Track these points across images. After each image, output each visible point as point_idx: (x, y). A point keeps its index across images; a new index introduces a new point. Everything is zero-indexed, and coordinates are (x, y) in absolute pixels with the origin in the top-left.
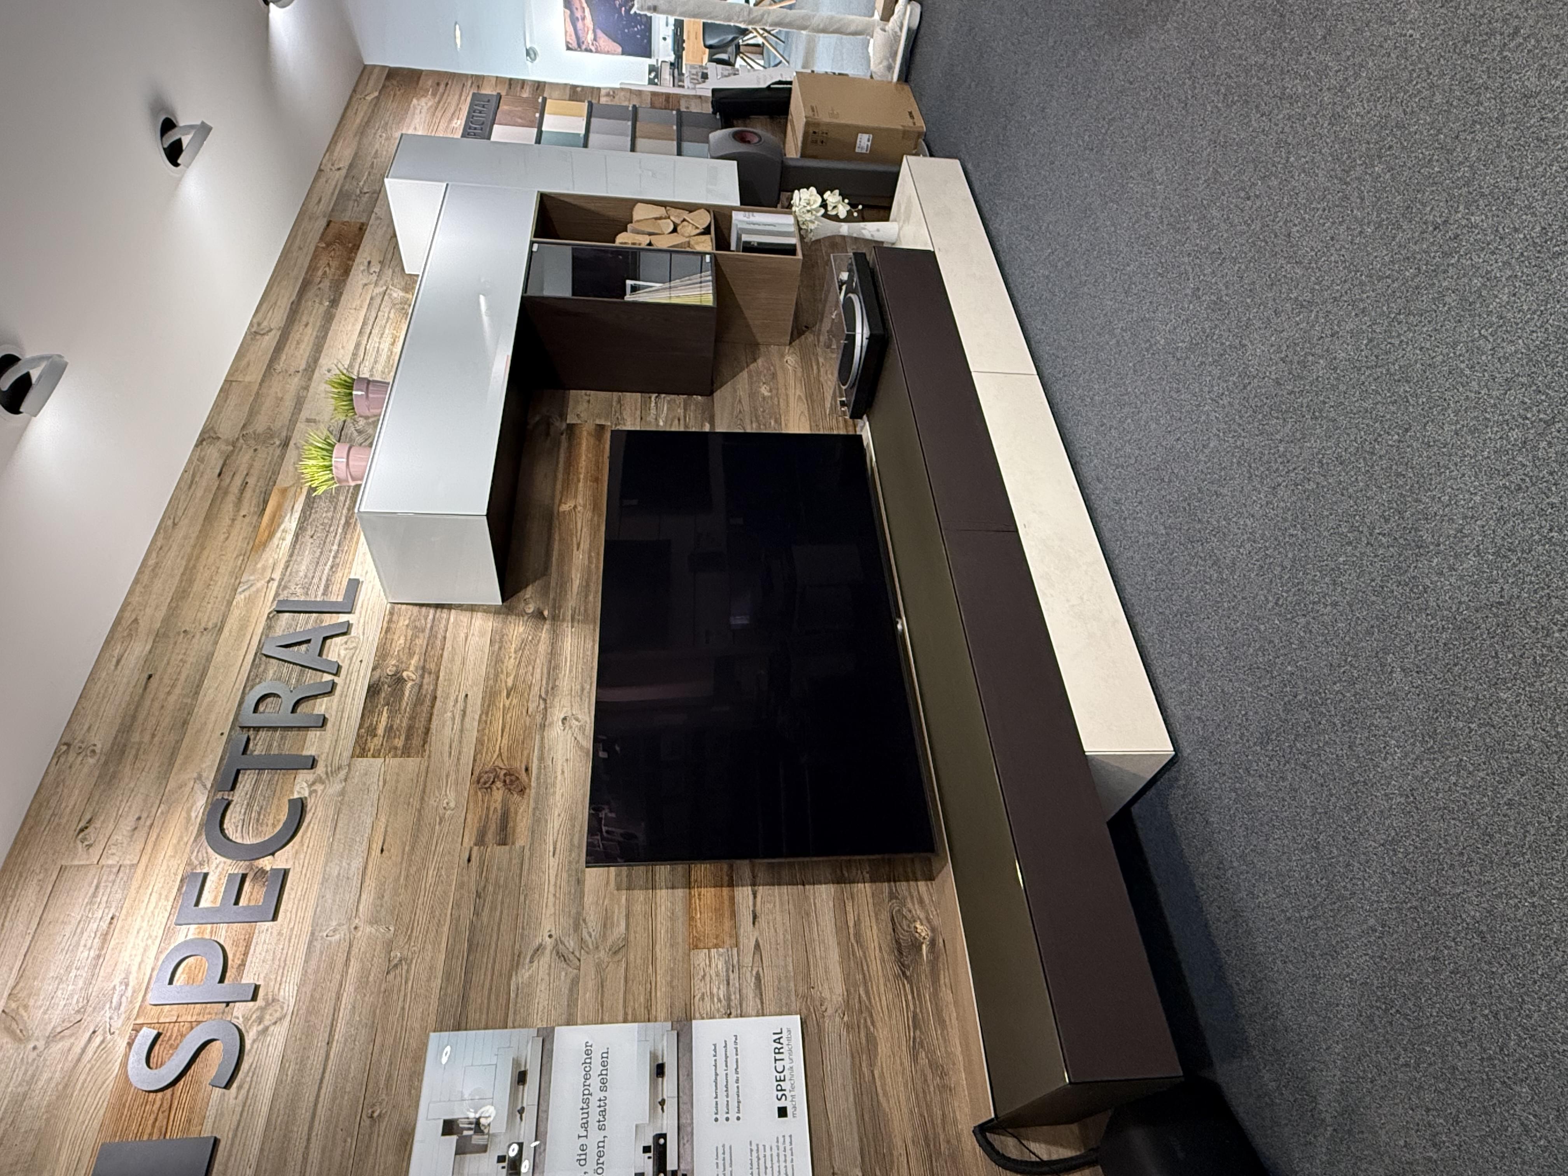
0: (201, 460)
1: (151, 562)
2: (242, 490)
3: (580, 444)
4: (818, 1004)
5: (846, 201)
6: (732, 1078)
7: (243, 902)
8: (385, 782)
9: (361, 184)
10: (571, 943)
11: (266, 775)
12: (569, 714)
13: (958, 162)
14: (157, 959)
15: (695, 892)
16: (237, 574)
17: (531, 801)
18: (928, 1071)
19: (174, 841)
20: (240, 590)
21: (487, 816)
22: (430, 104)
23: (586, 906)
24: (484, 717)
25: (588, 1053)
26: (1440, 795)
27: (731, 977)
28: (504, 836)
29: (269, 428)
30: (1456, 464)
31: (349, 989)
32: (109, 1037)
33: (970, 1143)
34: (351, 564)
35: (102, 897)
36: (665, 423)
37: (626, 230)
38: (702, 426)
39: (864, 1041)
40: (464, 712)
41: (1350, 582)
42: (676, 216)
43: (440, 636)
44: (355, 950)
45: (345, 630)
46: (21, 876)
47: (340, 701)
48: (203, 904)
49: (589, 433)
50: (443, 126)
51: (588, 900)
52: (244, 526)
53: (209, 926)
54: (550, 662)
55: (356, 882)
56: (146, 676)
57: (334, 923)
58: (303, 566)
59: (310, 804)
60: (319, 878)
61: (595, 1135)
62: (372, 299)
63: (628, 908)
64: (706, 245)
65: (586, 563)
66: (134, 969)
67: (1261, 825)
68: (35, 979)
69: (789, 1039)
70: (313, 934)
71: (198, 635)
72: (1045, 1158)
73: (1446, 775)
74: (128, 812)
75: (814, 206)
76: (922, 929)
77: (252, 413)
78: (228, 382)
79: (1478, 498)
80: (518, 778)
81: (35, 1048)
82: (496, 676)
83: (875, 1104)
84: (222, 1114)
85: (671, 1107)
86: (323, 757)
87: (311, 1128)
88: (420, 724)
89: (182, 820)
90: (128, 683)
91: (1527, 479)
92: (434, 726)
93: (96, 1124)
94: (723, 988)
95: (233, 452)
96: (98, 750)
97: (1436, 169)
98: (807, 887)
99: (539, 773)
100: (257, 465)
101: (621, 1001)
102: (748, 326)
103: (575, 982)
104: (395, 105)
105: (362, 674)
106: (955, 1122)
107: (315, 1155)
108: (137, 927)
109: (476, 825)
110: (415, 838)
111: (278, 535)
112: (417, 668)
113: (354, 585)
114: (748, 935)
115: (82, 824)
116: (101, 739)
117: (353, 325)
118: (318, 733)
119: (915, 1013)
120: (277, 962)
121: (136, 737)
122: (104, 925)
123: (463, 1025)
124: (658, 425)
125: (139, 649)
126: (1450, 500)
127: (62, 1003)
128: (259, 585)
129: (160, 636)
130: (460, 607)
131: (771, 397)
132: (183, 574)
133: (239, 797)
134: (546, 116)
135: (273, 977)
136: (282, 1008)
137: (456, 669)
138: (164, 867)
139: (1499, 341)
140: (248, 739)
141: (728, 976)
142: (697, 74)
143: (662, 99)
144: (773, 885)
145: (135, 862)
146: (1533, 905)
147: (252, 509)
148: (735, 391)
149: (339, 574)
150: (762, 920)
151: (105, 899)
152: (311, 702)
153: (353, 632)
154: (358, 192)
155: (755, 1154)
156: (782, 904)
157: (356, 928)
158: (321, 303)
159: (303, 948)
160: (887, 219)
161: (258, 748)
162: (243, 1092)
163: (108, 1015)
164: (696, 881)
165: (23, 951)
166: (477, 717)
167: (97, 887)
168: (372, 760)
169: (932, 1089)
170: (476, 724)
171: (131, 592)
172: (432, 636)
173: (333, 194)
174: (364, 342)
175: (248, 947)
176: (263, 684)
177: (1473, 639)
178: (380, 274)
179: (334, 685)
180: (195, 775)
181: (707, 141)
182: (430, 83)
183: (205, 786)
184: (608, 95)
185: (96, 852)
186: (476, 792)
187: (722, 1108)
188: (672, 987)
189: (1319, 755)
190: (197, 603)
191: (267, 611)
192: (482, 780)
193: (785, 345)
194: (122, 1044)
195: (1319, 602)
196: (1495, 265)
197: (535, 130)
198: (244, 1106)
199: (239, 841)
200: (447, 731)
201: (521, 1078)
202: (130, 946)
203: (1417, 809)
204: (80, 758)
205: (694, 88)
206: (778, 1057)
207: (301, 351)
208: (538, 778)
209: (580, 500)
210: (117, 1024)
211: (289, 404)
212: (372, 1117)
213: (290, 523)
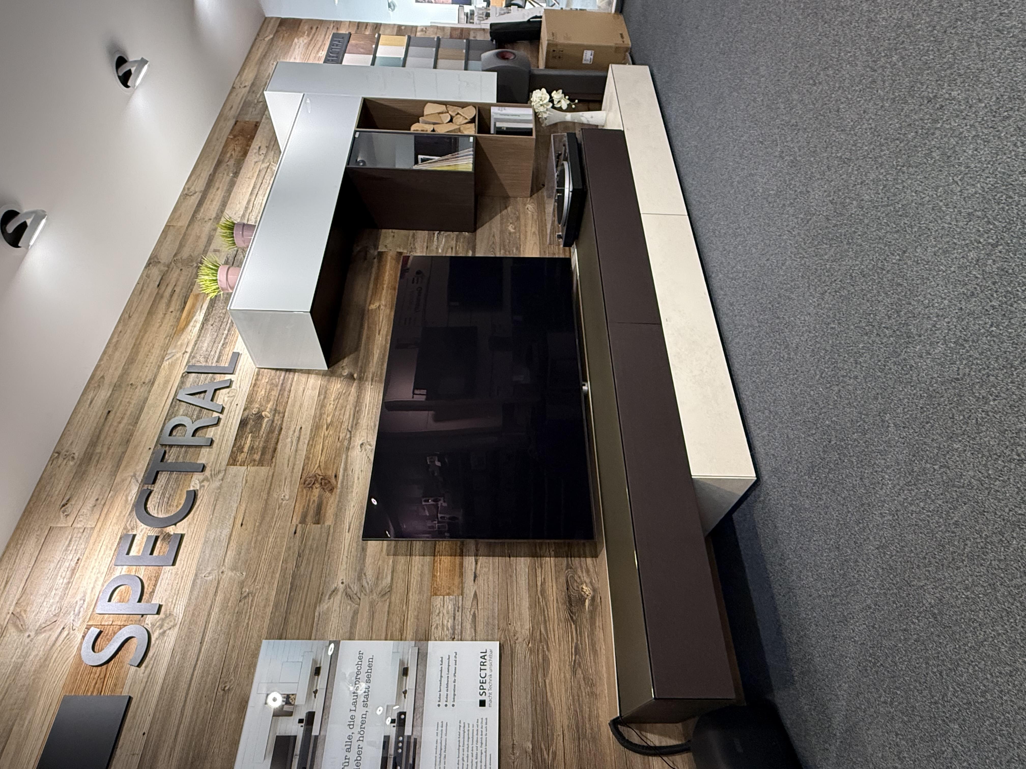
0: (148, 276)
1: (114, 340)
2: (171, 296)
3: (385, 265)
4: (512, 634)
5: (567, 97)
6: (451, 679)
7: (156, 553)
8: (246, 482)
9: (258, 96)
10: (355, 588)
11: (174, 475)
12: (365, 441)
13: (647, 67)
14: (103, 585)
15: (437, 558)
16: (165, 349)
17: (337, 497)
18: (582, 683)
19: (117, 514)
20: (166, 358)
21: (308, 506)
22: (305, 41)
23: (367, 565)
24: (311, 443)
25: (360, 659)
26: (914, 515)
27: (457, 613)
28: (319, 518)
29: (191, 256)
30: (933, 277)
31: (216, 610)
32: (72, 632)
33: (607, 732)
34: (235, 342)
35: (73, 547)
36: (443, 250)
37: (419, 122)
38: (467, 251)
39: (541, 661)
40: (299, 438)
41: (865, 362)
42: (452, 111)
43: (287, 389)
44: (221, 586)
45: (228, 385)
46: (27, 531)
47: (222, 430)
48: (132, 553)
49: (391, 257)
50: (313, 55)
51: (369, 560)
52: (172, 318)
53: (135, 567)
54: (355, 408)
55: (224, 544)
56: (107, 411)
57: (209, 569)
58: (205, 344)
59: (200, 494)
60: (202, 540)
61: (361, 710)
62: (260, 171)
63: (393, 567)
64: (471, 130)
65: (384, 342)
66: (89, 591)
67: (807, 530)
68: (31, 594)
69: (491, 657)
70: (196, 575)
71: (139, 387)
72: (657, 744)
73: (918, 501)
74: (91, 496)
75: (545, 102)
76: (587, 590)
77: (181, 246)
78: (168, 227)
79: (946, 302)
80: (329, 482)
81: (29, 636)
82: (321, 415)
83: (545, 700)
84: (135, 682)
85: (410, 696)
86: (210, 464)
87: (187, 694)
88: (272, 445)
89: (123, 502)
90: (96, 415)
91: (978, 288)
92: (279, 447)
93: (61, 684)
94: (451, 621)
95: (167, 271)
96: (76, 457)
97: (931, 57)
98: (512, 558)
99: (343, 479)
100: (182, 279)
101: (385, 626)
102: (501, 185)
103: (356, 613)
104: (283, 43)
105: (237, 413)
106: (598, 716)
107: (188, 711)
108: (92, 566)
109: (301, 510)
110: (263, 518)
111: (192, 324)
112: (271, 409)
113: (236, 356)
114: (470, 588)
115: (64, 502)
116: (78, 451)
117: (247, 188)
118: (208, 449)
119: (577, 643)
120: (173, 591)
121: (98, 450)
122: (73, 564)
123: (284, 636)
124: (437, 252)
125: (104, 394)
126: (929, 303)
127: (46, 610)
128: (178, 355)
129: (117, 387)
130: (301, 371)
131: (515, 233)
132: (133, 348)
133: (157, 488)
134: (379, 47)
135: (170, 600)
136: (175, 620)
137: (295, 410)
138: (110, 530)
139: (965, 185)
140: (165, 452)
141: (455, 614)
142: (483, 14)
143: (458, 32)
144: (489, 556)
145: (93, 526)
146: (967, 597)
147: (177, 308)
148: (491, 228)
149: (227, 349)
150: (480, 580)
151: (75, 547)
152: (205, 430)
153: (234, 386)
154: (256, 101)
155: (462, 729)
156: (494, 569)
157: (222, 572)
158: (228, 175)
159: (189, 584)
160: (600, 109)
161: (171, 458)
162: (149, 669)
163: (72, 618)
164: (439, 552)
165: (26, 577)
166: (307, 442)
167: (70, 541)
168: (239, 467)
169: (584, 694)
170: (306, 446)
171: (101, 360)
172: (282, 389)
173: (240, 103)
174: (253, 200)
175: (157, 581)
176: (176, 418)
177: (939, 404)
178: (265, 156)
179: (219, 419)
180: (132, 474)
181: (480, 59)
182: (306, 28)
183: (137, 481)
184: (422, 30)
185: (71, 519)
186: (303, 491)
187: (443, 698)
188: (418, 619)
189: (843, 484)
190: (140, 366)
191: (182, 372)
192: (307, 483)
193: (527, 197)
194: (80, 636)
195: (846, 376)
196: (965, 128)
197: (372, 56)
198: (148, 678)
199: (156, 515)
200: (287, 450)
201: (317, 671)
202: (87, 577)
203: (900, 525)
204: (65, 461)
205: (480, 24)
206: (482, 667)
207: (214, 206)
208: (342, 482)
209: (383, 302)
210: (77, 624)
211: (204, 239)
212: (224, 690)
213: (200, 317)
